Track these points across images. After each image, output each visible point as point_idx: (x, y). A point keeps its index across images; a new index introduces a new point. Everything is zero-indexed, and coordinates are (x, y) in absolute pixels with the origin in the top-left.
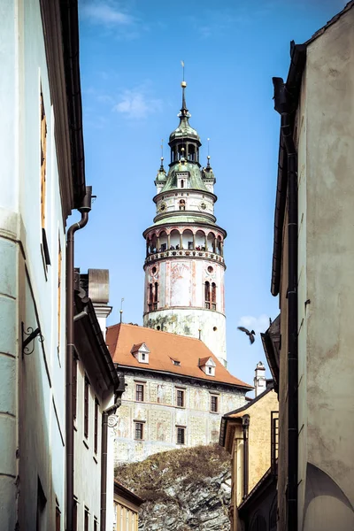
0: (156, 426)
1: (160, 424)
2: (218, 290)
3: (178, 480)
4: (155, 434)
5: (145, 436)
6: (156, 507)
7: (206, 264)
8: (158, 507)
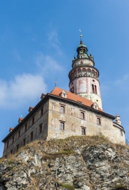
0: (71, 125)
1: (73, 124)
2: (97, 88)
3: (82, 147)
4: (70, 128)
5: (65, 128)
6: (70, 157)
7: (92, 79)
8: (71, 157)
